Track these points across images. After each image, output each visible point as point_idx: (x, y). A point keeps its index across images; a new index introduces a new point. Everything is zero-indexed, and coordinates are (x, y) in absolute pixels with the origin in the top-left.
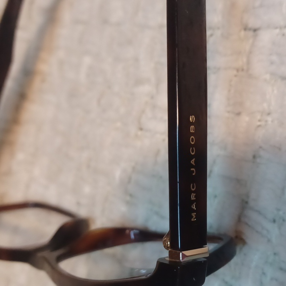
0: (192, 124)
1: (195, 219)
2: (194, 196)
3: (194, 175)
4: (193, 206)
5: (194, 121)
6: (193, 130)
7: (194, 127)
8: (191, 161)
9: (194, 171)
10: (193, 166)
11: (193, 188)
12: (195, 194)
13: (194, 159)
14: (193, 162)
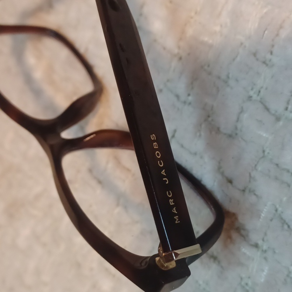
0: (154, 141)
1: (179, 222)
2: (172, 202)
3: (167, 184)
4: (174, 210)
5: (155, 139)
6: (157, 147)
7: (157, 143)
8: (162, 173)
9: (166, 180)
10: (165, 177)
11: (170, 194)
12: (173, 200)
13: (164, 170)
14: (163, 172)
